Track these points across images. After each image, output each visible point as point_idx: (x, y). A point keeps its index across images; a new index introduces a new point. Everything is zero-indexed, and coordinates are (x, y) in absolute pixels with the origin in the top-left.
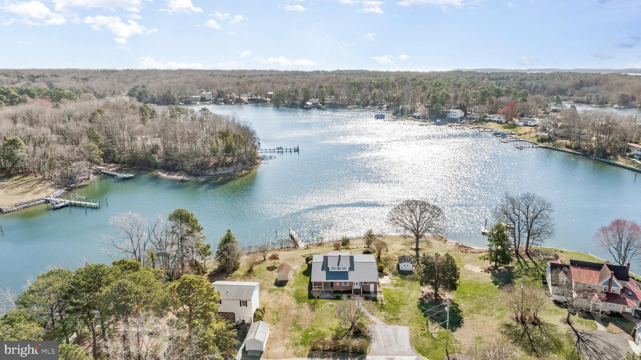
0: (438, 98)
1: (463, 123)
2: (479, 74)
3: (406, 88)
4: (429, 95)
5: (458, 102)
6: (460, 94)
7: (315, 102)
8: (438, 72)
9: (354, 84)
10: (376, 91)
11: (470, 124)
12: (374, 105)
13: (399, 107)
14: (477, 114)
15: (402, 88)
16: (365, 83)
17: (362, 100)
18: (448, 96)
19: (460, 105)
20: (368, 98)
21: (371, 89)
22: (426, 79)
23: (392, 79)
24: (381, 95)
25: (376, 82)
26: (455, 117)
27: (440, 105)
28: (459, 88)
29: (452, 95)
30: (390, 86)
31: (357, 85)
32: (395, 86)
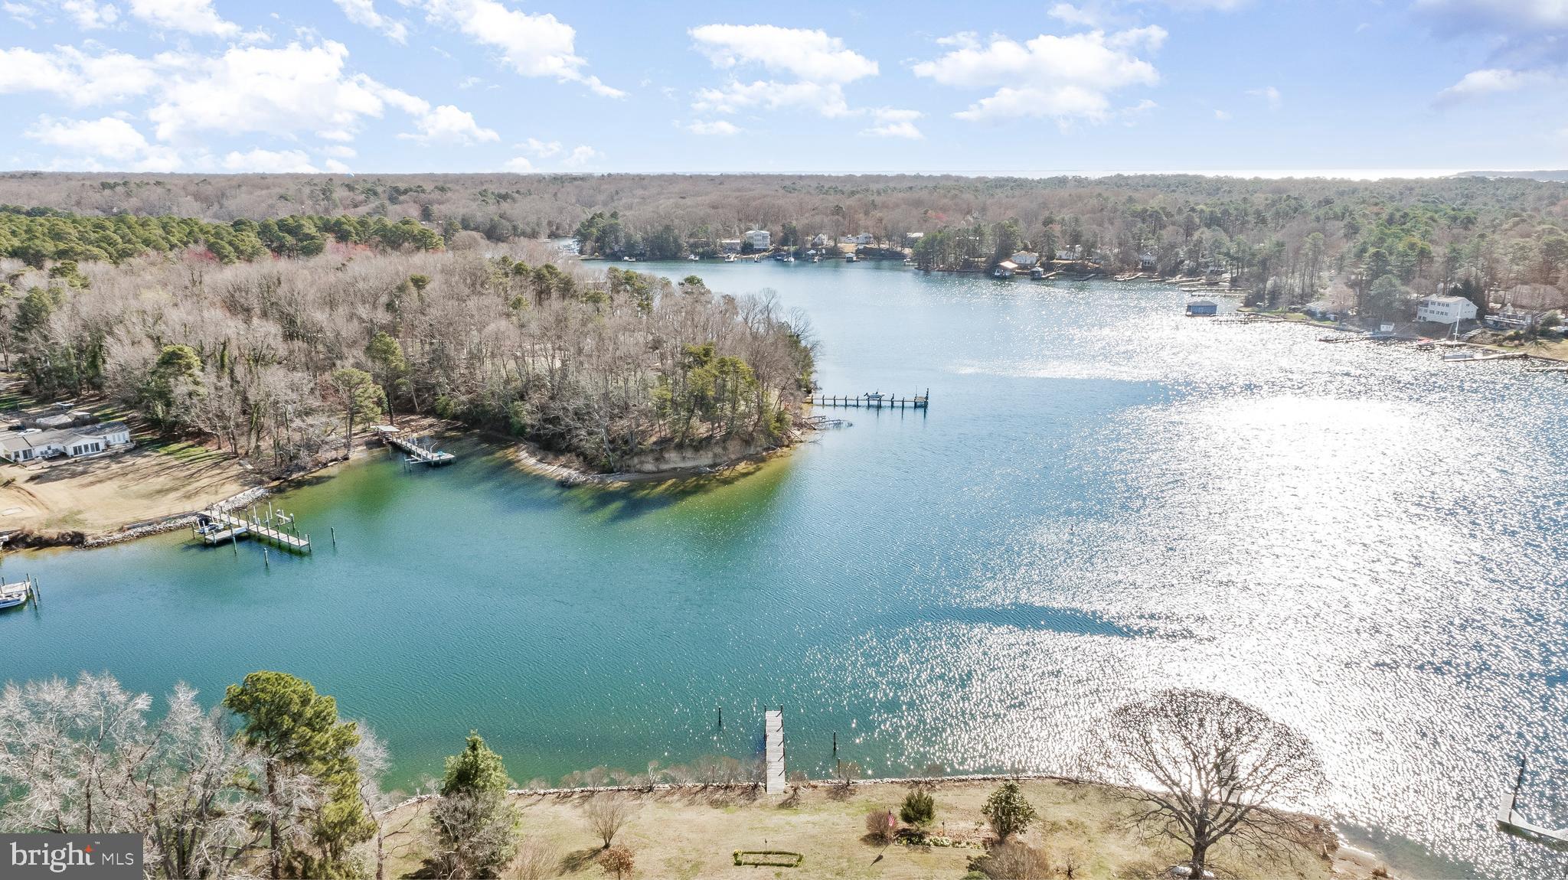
0: (1392, 259)
1: (1470, 339)
2: (1539, 187)
3: (1294, 226)
4: (1364, 250)
5: (1461, 273)
6: (1466, 248)
7: (1028, 262)
8: (1409, 181)
9: (1143, 215)
10: (1205, 234)
11: (1495, 342)
12: (1193, 273)
13: (1265, 281)
14: (1521, 313)
15: (1283, 226)
16: (1174, 211)
17: (1160, 259)
18: (1423, 253)
19: (1466, 283)
20: (1177, 254)
21: (1189, 228)
22: (1364, 202)
23: (1259, 200)
24: (1217, 244)
25: (1207, 210)
26: (1445, 320)
27: (1397, 282)
28: (1466, 228)
29: (1439, 252)
30: (1248, 222)
31: (1151, 216)
32: (1264, 221)
